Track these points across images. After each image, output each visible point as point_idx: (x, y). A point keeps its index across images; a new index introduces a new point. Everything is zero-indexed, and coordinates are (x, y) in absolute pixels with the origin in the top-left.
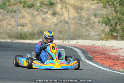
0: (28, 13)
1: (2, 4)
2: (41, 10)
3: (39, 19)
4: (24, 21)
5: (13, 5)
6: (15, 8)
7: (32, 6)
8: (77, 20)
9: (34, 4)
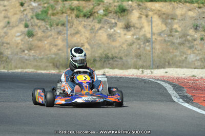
0: (84, 27)
1: (42, 12)
2: (106, 21)
3: (102, 36)
4: (79, 40)
5: (59, 14)
6: (63, 18)
7: (91, 15)
8: (165, 36)
9: (94, 11)
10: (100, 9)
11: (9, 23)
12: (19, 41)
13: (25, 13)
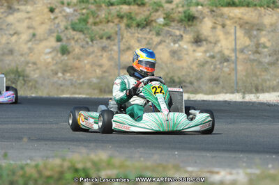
0: (138, 41)
2: (168, 32)
3: (163, 53)
5: (103, 24)
8: (250, 53)
9: (150, 19)
10: (159, 17)
11: (34, 35)
12: (49, 60)
13: (57, 21)
